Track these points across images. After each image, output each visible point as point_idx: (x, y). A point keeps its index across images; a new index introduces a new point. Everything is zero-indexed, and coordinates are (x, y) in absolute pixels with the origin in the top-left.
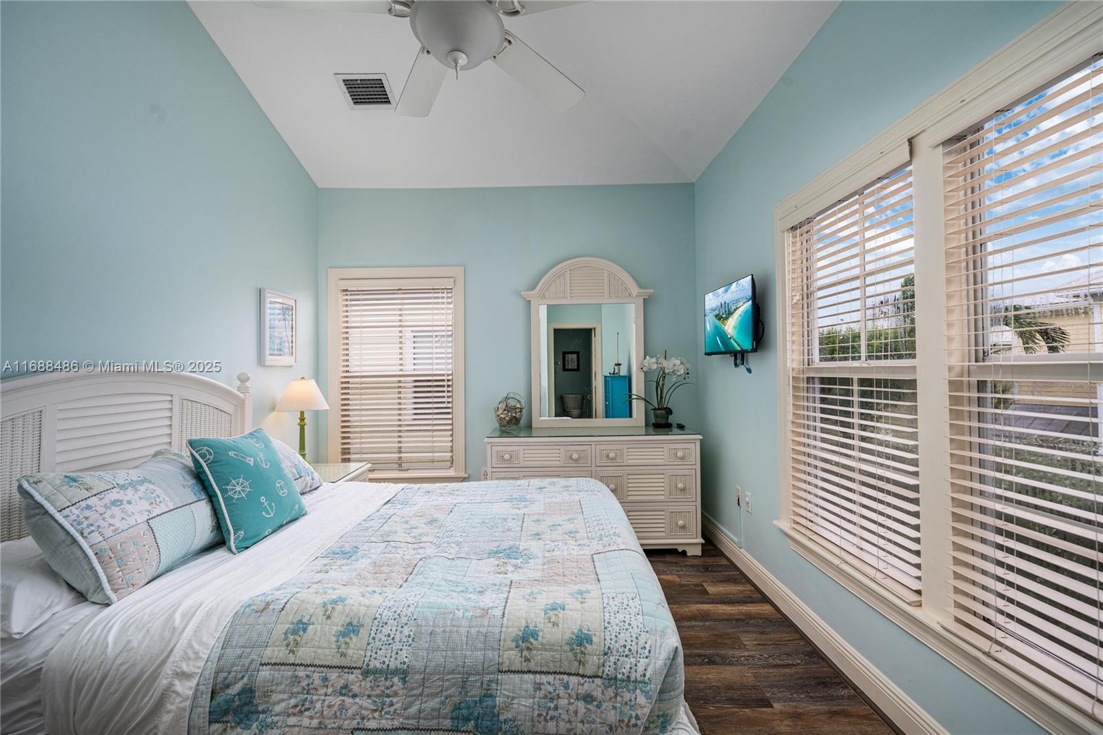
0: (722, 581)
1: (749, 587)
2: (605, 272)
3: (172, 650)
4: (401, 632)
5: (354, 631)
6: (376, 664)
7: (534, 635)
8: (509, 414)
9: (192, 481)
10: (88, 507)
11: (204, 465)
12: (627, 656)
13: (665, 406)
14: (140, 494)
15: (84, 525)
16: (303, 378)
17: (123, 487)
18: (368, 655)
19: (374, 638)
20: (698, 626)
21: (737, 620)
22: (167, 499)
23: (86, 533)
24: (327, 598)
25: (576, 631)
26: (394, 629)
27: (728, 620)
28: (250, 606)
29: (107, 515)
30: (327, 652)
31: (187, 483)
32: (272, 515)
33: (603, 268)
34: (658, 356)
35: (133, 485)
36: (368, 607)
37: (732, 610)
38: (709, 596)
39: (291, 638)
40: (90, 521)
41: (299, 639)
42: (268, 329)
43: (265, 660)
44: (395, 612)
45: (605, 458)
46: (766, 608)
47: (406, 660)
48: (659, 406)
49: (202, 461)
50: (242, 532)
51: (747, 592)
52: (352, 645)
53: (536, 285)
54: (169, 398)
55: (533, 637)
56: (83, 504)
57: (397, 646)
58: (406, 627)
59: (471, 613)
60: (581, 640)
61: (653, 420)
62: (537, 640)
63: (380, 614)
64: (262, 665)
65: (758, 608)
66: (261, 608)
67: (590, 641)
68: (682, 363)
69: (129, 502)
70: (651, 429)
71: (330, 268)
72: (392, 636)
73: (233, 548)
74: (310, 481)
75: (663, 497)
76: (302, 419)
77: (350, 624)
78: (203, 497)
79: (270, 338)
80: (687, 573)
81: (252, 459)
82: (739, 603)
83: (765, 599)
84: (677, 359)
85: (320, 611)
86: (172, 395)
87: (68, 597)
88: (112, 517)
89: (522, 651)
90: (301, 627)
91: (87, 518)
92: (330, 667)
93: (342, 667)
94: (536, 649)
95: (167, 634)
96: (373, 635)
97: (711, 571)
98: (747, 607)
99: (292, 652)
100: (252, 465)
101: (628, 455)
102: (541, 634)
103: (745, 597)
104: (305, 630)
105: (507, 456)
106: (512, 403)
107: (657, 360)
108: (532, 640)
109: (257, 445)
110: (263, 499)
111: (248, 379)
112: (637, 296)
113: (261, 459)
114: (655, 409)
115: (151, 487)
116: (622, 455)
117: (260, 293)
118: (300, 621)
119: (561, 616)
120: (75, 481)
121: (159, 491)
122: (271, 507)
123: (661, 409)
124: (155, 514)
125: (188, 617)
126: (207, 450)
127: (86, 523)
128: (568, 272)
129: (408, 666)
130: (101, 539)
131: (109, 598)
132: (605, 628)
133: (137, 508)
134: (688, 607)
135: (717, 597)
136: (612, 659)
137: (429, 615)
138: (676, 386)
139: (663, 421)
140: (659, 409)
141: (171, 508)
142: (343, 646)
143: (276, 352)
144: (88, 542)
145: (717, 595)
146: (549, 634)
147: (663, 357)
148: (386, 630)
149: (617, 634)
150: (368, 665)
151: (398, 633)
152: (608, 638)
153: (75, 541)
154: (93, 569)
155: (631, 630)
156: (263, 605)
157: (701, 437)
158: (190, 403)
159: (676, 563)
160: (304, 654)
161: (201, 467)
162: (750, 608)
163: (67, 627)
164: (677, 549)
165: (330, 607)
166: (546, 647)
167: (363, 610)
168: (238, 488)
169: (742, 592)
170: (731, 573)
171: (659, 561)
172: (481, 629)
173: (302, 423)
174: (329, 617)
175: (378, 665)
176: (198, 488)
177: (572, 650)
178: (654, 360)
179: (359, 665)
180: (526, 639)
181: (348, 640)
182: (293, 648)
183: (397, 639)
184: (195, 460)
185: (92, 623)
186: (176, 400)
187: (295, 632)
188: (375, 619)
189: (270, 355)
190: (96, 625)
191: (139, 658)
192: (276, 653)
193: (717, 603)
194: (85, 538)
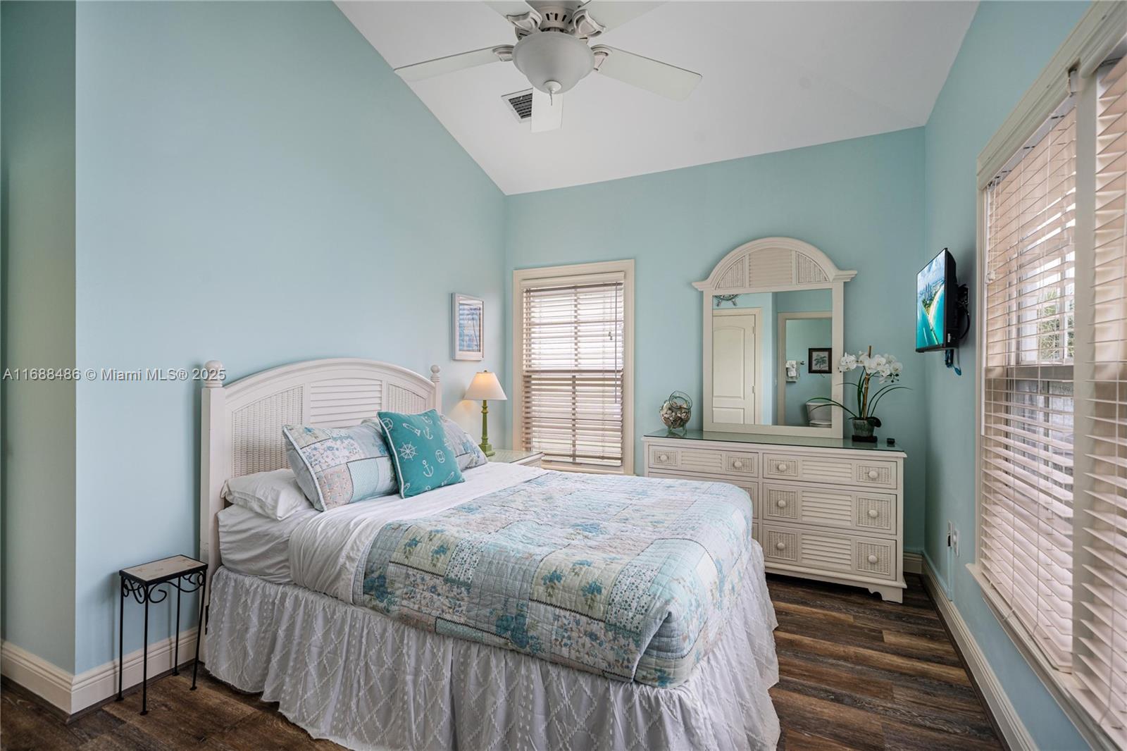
0: (911, 634)
1: (949, 648)
2: (793, 253)
3: (345, 543)
4: (471, 558)
5: (443, 551)
6: (452, 575)
7: (559, 578)
8: (674, 414)
9: (379, 442)
10: (315, 449)
11: (387, 431)
12: (626, 609)
13: (869, 416)
14: (344, 445)
15: (313, 460)
16: (486, 371)
17: (335, 439)
18: (449, 568)
19: (454, 558)
20: (844, 666)
21: (902, 674)
22: (361, 451)
23: (313, 464)
24: (434, 528)
25: (590, 582)
26: (467, 555)
27: (890, 671)
28: (390, 525)
29: (324, 455)
30: (426, 561)
31: (377, 444)
32: (431, 475)
33: (791, 248)
34: (860, 353)
35: (341, 438)
36: (456, 538)
37: (902, 663)
38: (882, 644)
39: (408, 548)
40: (316, 457)
41: (412, 550)
42: (458, 328)
43: (392, 560)
44: (471, 544)
45: (774, 469)
46: (956, 673)
47: (471, 577)
48: (860, 414)
49: (386, 429)
50: (409, 484)
51: (939, 652)
52: (441, 561)
53: (709, 274)
54: (379, 383)
55: (557, 580)
56: (313, 446)
57: (466, 566)
58: (475, 555)
59: (520, 555)
60: (594, 589)
61: (852, 432)
62: (559, 582)
63: (462, 544)
64: (390, 562)
65: (941, 670)
66: (396, 527)
67: (599, 591)
68: (889, 362)
69: (337, 449)
70: (850, 443)
71: (516, 269)
72: (465, 559)
73: (403, 496)
74: (475, 458)
75: (849, 524)
76: (485, 407)
77: (442, 546)
78: (387, 455)
79: (460, 335)
80: (870, 617)
81: (419, 431)
82: (919, 659)
83: (961, 663)
84: (883, 356)
85: (427, 536)
86: (381, 381)
87: (305, 504)
88: (327, 457)
89: (547, 588)
90: (414, 543)
91: (314, 455)
92: (427, 572)
93: (433, 574)
94: (559, 589)
95: (345, 533)
96: (454, 556)
97: (904, 621)
98: (928, 665)
99: (407, 557)
100: (419, 435)
101: (803, 469)
102: (564, 579)
103: (933, 656)
104: (416, 545)
105: (664, 458)
106: (679, 402)
107: (858, 358)
108: (556, 581)
109: (426, 421)
110: (424, 462)
111: (438, 371)
112: (834, 279)
113: (426, 432)
114: (856, 418)
115: (352, 441)
116: (796, 467)
117: (452, 296)
118: (414, 539)
119: (584, 569)
120: (310, 431)
121: (356, 445)
122: (431, 470)
123: (863, 419)
124: (351, 460)
125: (357, 525)
126: (389, 421)
127: (313, 458)
128: (747, 257)
129: (471, 582)
130: (321, 470)
131: (323, 508)
132: (615, 585)
133: (342, 454)
134: (844, 647)
135: (892, 647)
136: (614, 610)
137: (492, 551)
138: (883, 391)
139: (865, 434)
140: (860, 419)
141: (363, 458)
142: (435, 559)
143: (465, 348)
144: (314, 471)
145: (894, 645)
146: (570, 580)
147: (867, 353)
148: (462, 555)
149: (623, 592)
150: (448, 575)
151: (469, 558)
152: (614, 593)
153: (308, 469)
154: (316, 487)
155: (636, 591)
156: (397, 526)
157: (905, 456)
158: (394, 387)
159: (862, 604)
160: (413, 560)
161: (386, 433)
162: (931, 667)
163: (302, 520)
164: (867, 589)
165: (433, 534)
166: (567, 589)
167: (452, 539)
168: (408, 451)
169: (931, 650)
170: (932, 629)
171: (839, 598)
172: (523, 567)
173: (485, 412)
174: (431, 540)
175: (453, 577)
176: (383, 448)
177: (584, 595)
178: (853, 358)
179: (442, 574)
180: (553, 579)
181: (438, 556)
182: (408, 554)
183: (468, 562)
184: (382, 428)
185: (312, 521)
186: (384, 385)
187: (410, 545)
188: (457, 546)
189: (460, 350)
190: (313, 522)
191: (331, 544)
192: (398, 556)
193: (887, 652)
194: (313, 467)
